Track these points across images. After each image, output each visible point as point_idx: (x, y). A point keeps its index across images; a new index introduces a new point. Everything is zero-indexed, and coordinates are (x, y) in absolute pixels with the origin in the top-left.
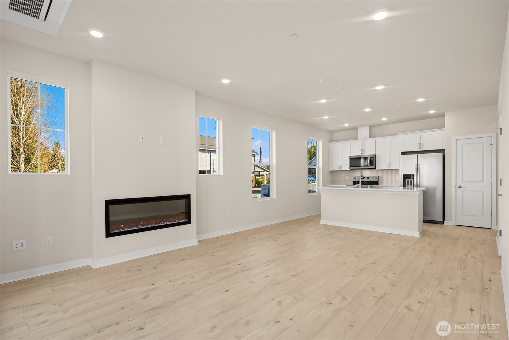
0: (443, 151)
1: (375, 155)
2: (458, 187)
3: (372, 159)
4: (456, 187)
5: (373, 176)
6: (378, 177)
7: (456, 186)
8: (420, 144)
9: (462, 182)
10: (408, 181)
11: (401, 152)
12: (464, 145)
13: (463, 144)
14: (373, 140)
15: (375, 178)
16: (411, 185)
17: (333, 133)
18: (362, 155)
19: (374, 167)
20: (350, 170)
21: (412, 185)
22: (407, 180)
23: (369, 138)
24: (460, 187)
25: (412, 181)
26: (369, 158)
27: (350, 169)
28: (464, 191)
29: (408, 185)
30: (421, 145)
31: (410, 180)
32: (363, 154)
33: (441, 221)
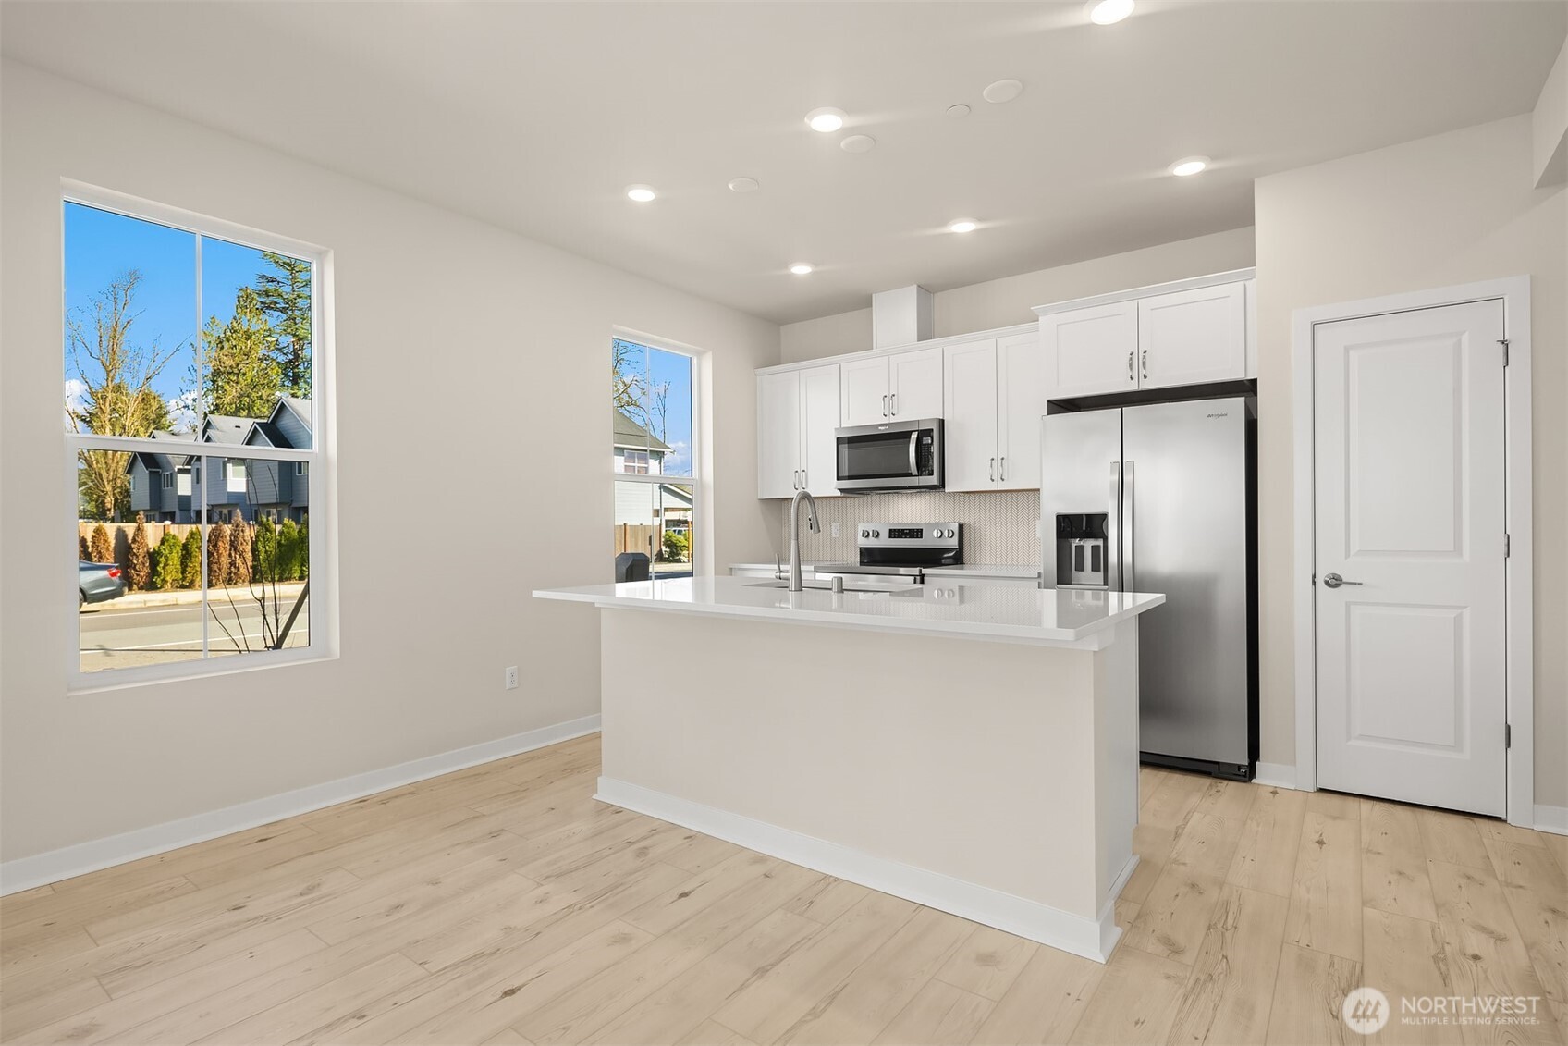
0: (1247, 389)
1: (942, 422)
2: (1327, 583)
3: (927, 440)
4: (1314, 583)
5: (935, 523)
6: (961, 527)
7: (1314, 576)
8: (1135, 357)
9: (1347, 555)
10: (1080, 549)
11: (1048, 401)
12: (1351, 353)
13: (1347, 350)
14: (933, 348)
15: (946, 534)
16: (1095, 568)
17: (782, 327)
18: (886, 420)
19: (933, 480)
20: (839, 493)
21: (1099, 570)
22: (1075, 542)
23: (918, 341)
24: (1335, 582)
25: (1099, 546)
26: (914, 436)
27: (841, 490)
28: (1356, 603)
29: (1080, 567)
30: (1139, 361)
31: (1088, 544)
32: (893, 420)
33: (1239, 767)
